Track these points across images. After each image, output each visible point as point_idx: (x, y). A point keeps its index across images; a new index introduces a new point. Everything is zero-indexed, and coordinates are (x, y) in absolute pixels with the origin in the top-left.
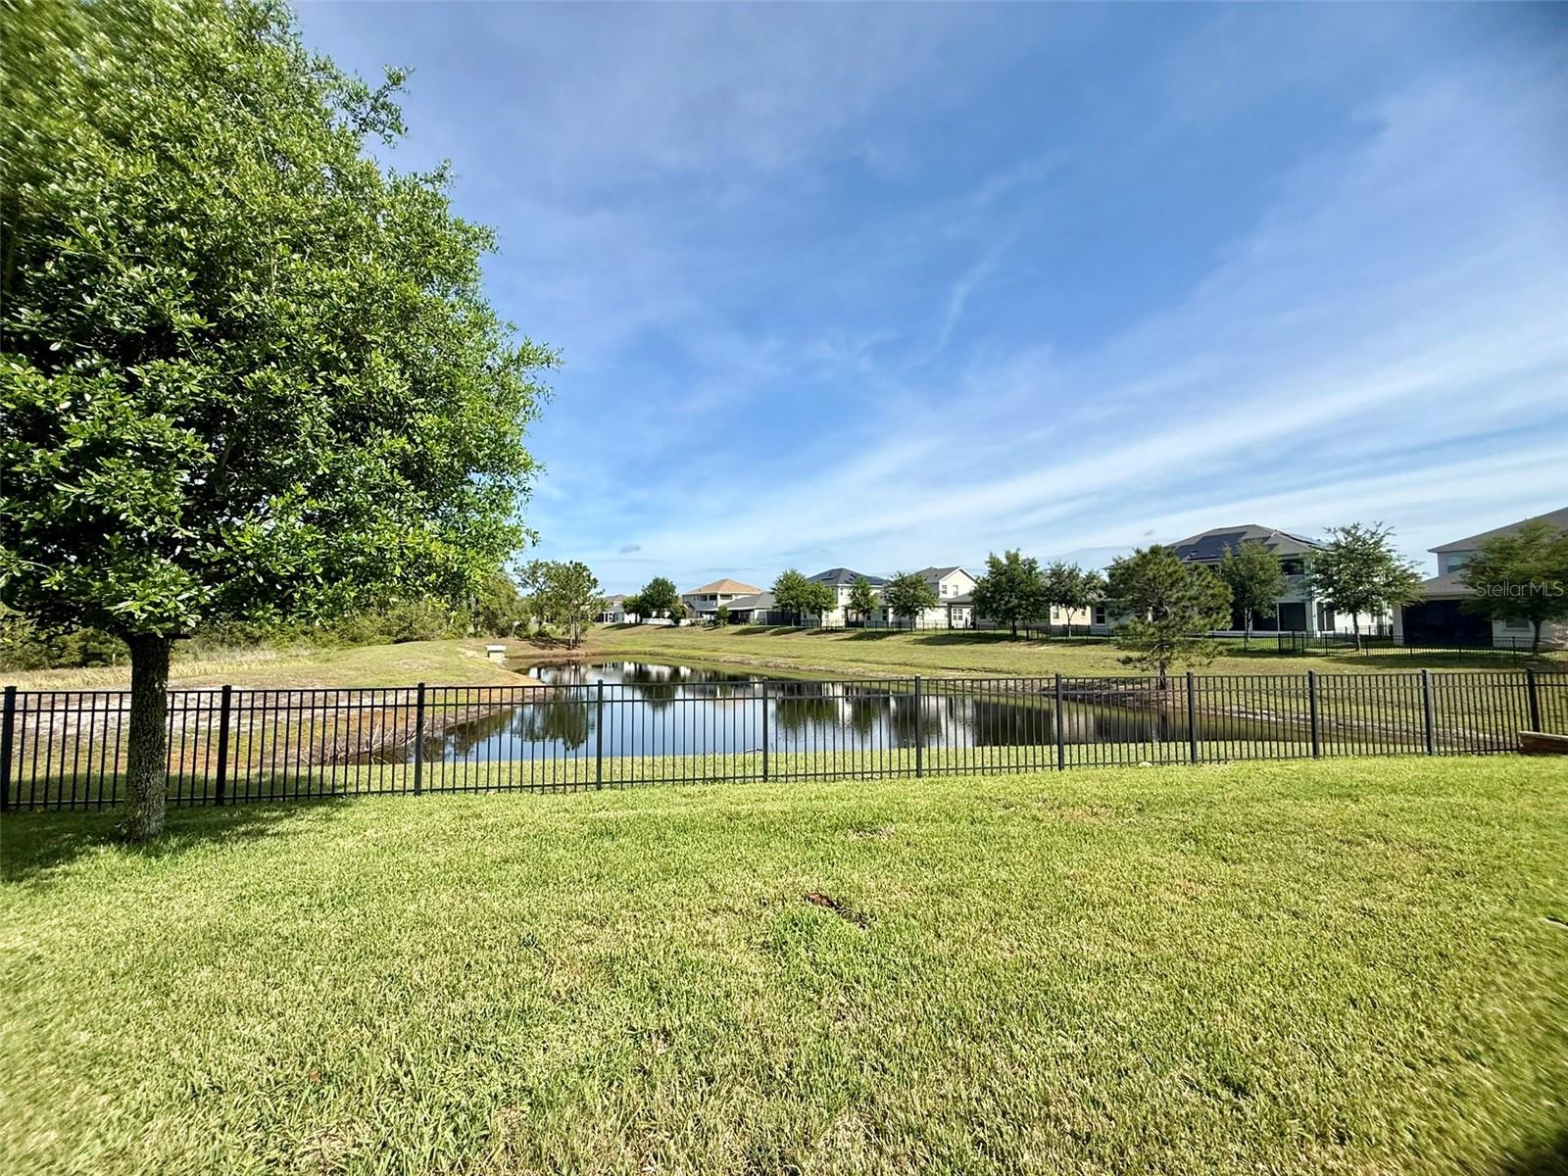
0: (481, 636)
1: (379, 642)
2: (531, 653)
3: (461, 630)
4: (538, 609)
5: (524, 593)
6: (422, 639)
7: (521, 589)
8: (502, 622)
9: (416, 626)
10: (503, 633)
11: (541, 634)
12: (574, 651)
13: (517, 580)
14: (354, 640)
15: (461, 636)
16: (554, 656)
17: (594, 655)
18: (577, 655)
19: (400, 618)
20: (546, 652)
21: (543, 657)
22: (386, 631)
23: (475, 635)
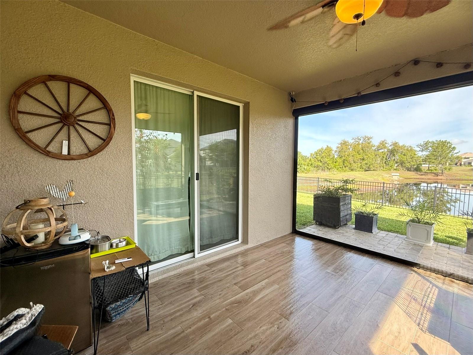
0: (398, 170)
1: (359, 171)
2: (415, 177)
3: (390, 168)
4: (426, 160)
5: (420, 154)
6: (373, 170)
7: (420, 152)
8: (408, 165)
9: (371, 166)
10: (409, 170)
11: (429, 170)
12: (439, 177)
13: (418, 149)
14: (352, 170)
15: (390, 170)
16: (429, 179)
17: (453, 180)
18: (441, 179)
19: (366, 164)
20: (423, 177)
21: (422, 179)
22: (361, 167)
23: (396, 170)
